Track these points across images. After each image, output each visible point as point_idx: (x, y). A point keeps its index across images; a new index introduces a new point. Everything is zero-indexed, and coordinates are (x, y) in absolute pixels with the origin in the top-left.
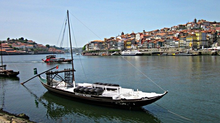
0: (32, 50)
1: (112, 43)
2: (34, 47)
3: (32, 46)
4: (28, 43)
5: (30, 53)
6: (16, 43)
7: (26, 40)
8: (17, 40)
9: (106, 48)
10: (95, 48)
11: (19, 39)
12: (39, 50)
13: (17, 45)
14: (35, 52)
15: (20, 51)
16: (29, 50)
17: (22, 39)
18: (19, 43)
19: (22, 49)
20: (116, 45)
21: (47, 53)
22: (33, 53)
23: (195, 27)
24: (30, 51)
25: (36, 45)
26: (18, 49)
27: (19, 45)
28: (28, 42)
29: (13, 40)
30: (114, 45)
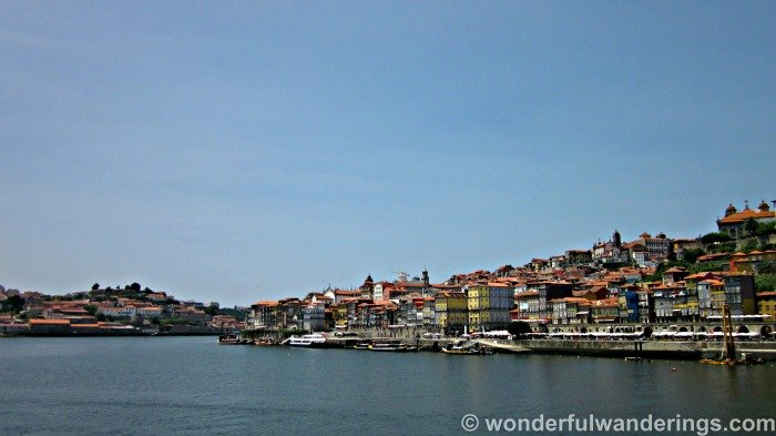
0: (155, 321)
1: (291, 310)
2: (164, 312)
3: (157, 309)
4: (151, 301)
5: (147, 331)
6: (115, 299)
7: (148, 291)
8: (118, 292)
9: (280, 324)
10: (258, 325)
11: (127, 287)
12: (177, 323)
13: (115, 306)
14: (162, 329)
15: (117, 326)
16: (146, 322)
17: (136, 287)
18: (121, 300)
19: (125, 319)
20: (301, 316)
21: (202, 331)
22: (156, 331)
23: (615, 258)
24: (148, 326)
25: (173, 306)
26: (112, 319)
27: (121, 306)
28: (150, 296)
29: (109, 290)
30: (295, 318)
